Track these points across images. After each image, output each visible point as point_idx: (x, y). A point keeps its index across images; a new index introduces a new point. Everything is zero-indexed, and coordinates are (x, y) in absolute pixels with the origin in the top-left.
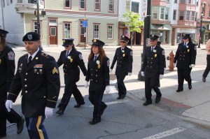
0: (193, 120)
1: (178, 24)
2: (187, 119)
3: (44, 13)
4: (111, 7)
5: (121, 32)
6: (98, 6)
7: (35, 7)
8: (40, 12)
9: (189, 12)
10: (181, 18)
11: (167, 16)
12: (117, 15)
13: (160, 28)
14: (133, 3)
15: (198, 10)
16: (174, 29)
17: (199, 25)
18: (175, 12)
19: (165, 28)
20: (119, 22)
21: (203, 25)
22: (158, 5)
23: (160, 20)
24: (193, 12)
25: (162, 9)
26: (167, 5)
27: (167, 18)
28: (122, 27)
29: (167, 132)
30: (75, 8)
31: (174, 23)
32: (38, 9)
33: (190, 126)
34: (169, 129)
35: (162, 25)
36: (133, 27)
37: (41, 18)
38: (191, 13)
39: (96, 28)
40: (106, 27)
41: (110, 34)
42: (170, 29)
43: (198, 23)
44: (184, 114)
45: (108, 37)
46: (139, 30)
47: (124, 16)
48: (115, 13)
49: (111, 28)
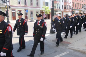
0: (72, 48)
1: (64, 11)
2: (70, 48)
3: (10, 7)
4: (37, 4)
6: (32, 4)
7: (6, 4)
8: (8, 7)
9: (68, 6)
10: (65, 8)
11: (59, 7)
12: (40, 8)
14: (46, 3)
15: (71, 5)
17: (72, 11)
18: (62, 6)
19: (59, 12)
20: (41, 10)
21: (73, 11)
22: (56, 3)
23: (57, 9)
24: (69, 6)
25: (58, 5)
26: (60, 3)
27: (59, 8)
28: (42, 12)
29: (63, 53)
30: (23, 5)
31: (62, 10)
32: (7, 5)
33: (71, 51)
34: (63, 52)
35: (58, 11)
36: (46, 12)
37: (8, 9)
39: (32, 13)
40: (36, 12)
42: (61, 12)
43: (71, 10)
44: (69, 46)
46: (49, 13)
47: (43, 8)
48: (39, 6)
49: (38, 12)
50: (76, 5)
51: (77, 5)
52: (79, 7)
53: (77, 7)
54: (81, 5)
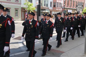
1: (53, 9)
5: (23, 13)
9: (58, 3)
10: (54, 6)
11: (47, 5)
12: (21, 4)
13: (44, 11)
15: (62, 2)
16: (51, 12)
17: (63, 10)
18: (51, 3)
19: (46, 11)
21: (65, 10)
23: (44, 7)
24: (60, 3)
27: (47, 6)
28: (23, 10)
31: (51, 8)
35: (45, 10)
38: (59, 4)
40: (14, 10)
41: (16, 14)
42: (49, 12)
43: (62, 9)
44: (61, 56)
45: (16, 16)
47: (25, 4)
48: (19, 2)
49: (17, 11)
50: (68, 2)
51: (70, 3)
52: (72, 5)
53: (69, 5)
54: (75, 3)
